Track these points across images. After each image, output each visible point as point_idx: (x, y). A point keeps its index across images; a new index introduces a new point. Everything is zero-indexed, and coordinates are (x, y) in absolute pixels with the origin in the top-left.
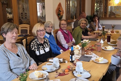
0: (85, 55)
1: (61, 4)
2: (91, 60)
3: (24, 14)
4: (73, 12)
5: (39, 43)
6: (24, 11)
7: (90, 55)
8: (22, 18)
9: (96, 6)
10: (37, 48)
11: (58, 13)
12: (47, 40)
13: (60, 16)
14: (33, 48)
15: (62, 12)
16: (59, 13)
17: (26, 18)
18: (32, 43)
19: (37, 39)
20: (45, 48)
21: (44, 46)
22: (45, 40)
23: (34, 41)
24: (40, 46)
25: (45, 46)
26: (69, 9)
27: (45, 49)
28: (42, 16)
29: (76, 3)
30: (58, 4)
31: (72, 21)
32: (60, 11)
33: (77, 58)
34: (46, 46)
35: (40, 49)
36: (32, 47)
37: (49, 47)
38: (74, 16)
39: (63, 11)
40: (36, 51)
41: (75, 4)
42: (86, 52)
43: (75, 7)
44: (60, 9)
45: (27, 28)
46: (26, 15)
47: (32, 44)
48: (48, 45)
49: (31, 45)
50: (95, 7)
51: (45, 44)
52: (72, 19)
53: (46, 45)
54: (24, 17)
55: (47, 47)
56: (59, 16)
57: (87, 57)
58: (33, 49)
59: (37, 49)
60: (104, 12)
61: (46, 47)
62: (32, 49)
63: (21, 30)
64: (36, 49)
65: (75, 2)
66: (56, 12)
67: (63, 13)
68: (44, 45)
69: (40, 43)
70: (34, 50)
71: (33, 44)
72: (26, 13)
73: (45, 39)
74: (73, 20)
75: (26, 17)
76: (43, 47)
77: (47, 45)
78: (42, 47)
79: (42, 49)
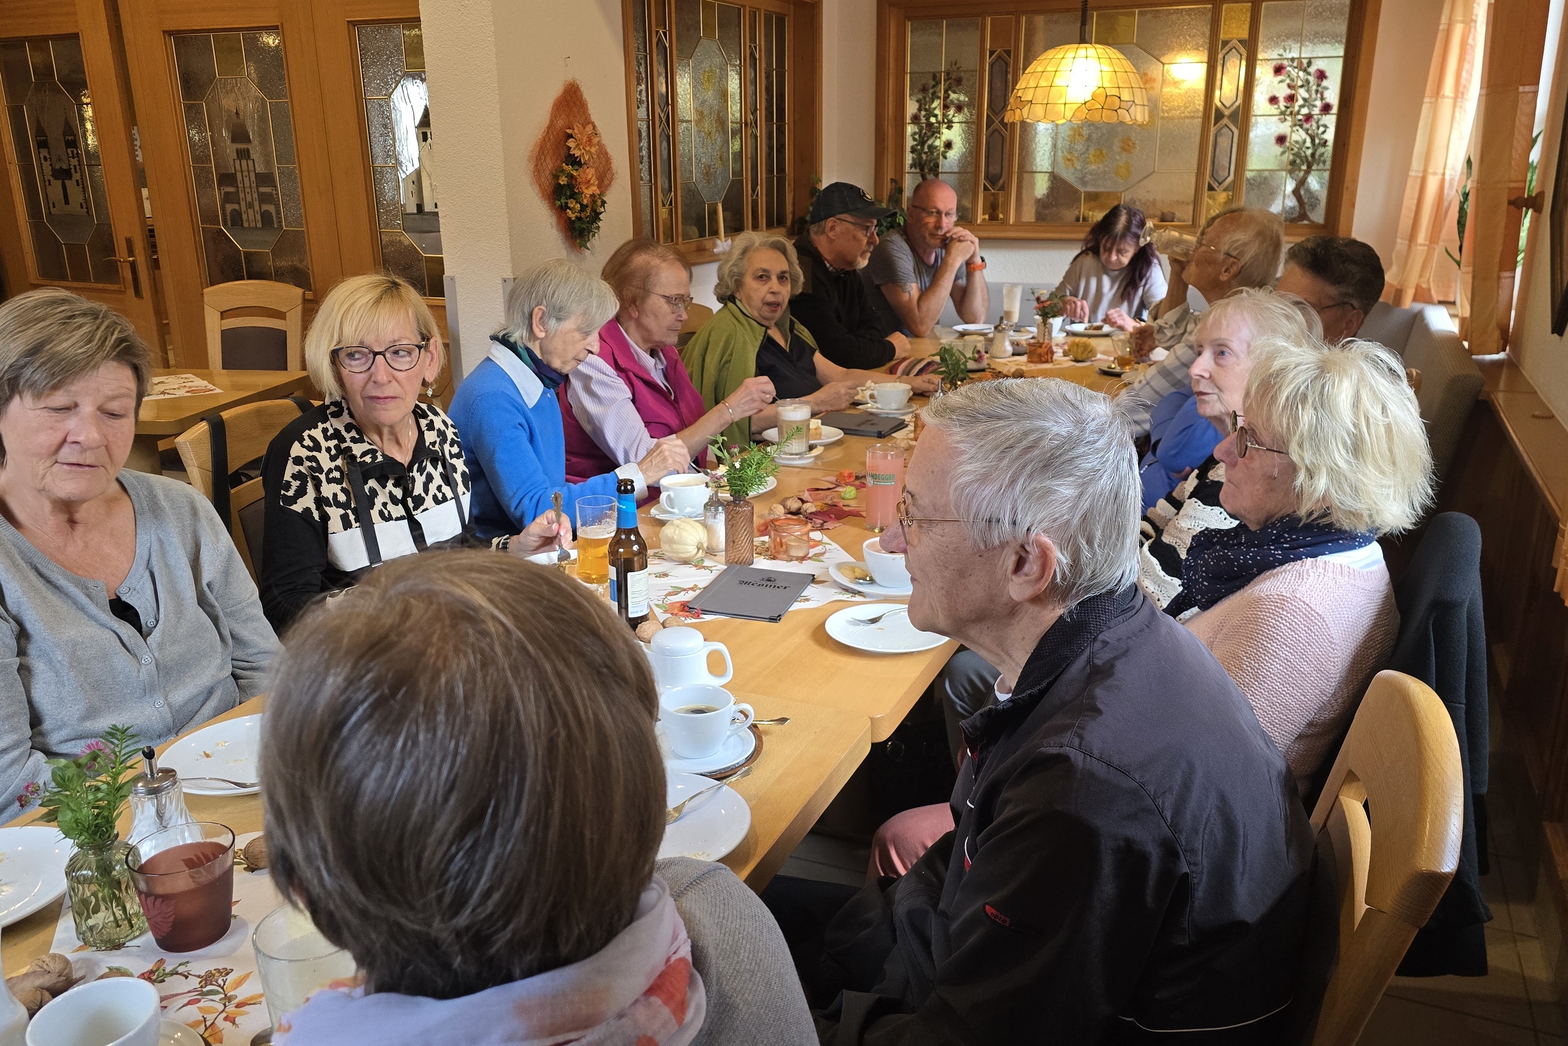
0: (762, 563)
1: (588, 95)
2: (796, 606)
3: (245, 181)
4: (708, 174)
5: (368, 459)
6: (244, 155)
7: (802, 559)
8: (236, 220)
9: (915, 119)
10: (342, 498)
11: (556, 177)
12: (450, 434)
13: (572, 203)
14: (301, 492)
15: (590, 173)
16: (563, 181)
17: (266, 219)
18: (296, 450)
19: (346, 418)
20: (419, 501)
21: (418, 490)
22: (430, 437)
23: (317, 433)
24: (372, 483)
25: (426, 490)
26: (670, 140)
27: (419, 516)
28: (420, 207)
29: (733, 84)
30: (555, 91)
31: (701, 250)
32: (575, 162)
33: (677, 591)
34: (433, 488)
35: (374, 514)
36: (295, 484)
37: (456, 498)
38: (713, 213)
39: (604, 158)
40: (335, 523)
41: (724, 95)
42: (766, 538)
43: (722, 122)
44: (571, 143)
45: (281, 315)
46: (265, 199)
47: (298, 461)
48: (447, 479)
49: (291, 469)
50: (910, 129)
51: (430, 468)
52: (702, 234)
53: (430, 478)
54: (251, 217)
55: (445, 499)
56: (563, 208)
57: (769, 579)
58: (307, 501)
59: (338, 505)
60: (987, 177)
61: (429, 501)
62: (294, 500)
63: (224, 333)
64: (334, 513)
65: (724, 77)
66: (538, 171)
67: (605, 178)
68: (420, 480)
69: (373, 452)
70: (316, 515)
71: (304, 453)
72: (265, 179)
73: (431, 426)
74: (707, 242)
75: (271, 208)
76: (407, 492)
77: (438, 480)
78: (398, 493)
79: (398, 511)
